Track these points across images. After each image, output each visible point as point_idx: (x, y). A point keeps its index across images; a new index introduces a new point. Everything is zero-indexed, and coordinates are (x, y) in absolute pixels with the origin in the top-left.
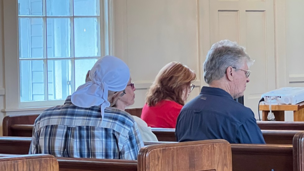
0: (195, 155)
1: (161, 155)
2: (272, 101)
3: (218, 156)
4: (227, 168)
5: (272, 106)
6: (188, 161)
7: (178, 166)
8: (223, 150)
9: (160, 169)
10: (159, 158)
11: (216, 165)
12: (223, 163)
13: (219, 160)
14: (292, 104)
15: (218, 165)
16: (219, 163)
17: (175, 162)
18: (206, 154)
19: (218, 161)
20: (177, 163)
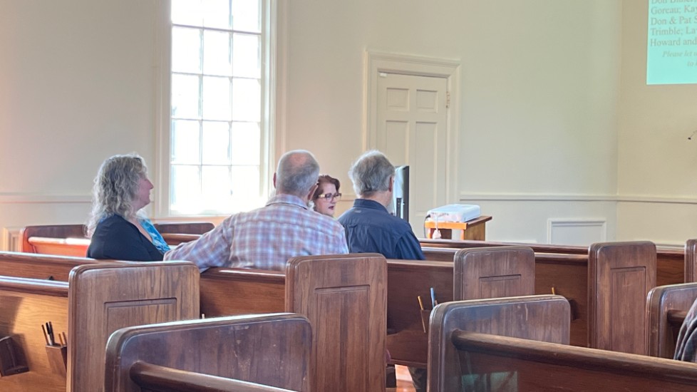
0: (348, 269)
1: (310, 266)
2: (440, 218)
3: (373, 271)
4: (382, 283)
5: (439, 224)
6: (340, 275)
7: (329, 280)
8: (378, 265)
9: (309, 281)
10: (308, 270)
11: (370, 280)
12: (378, 278)
13: (374, 275)
14: (460, 222)
16: (373, 278)
17: (326, 275)
18: (360, 268)
19: (372, 276)
20: (328, 276)
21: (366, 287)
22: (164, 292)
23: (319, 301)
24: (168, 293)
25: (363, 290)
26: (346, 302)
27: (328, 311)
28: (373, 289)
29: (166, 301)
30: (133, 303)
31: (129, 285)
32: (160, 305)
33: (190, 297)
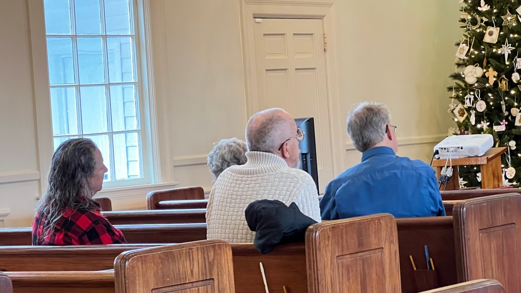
0: (363, 232)
1: (330, 234)
3: (385, 233)
4: (394, 244)
6: (357, 240)
7: (347, 246)
8: (389, 226)
9: (330, 249)
10: (329, 237)
11: (384, 243)
12: (390, 239)
13: (386, 236)
15: (385, 242)
16: (386, 240)
17: (345, 241)
18: (374, 231)
19: (385, 238)
20: (346, 242)
21: (380, 250)
22: (203, 274)
23: (340, 269)
24: (206, 275)
25: (378, 253)
26: (363, 268)
27: (349, 279)
28: (386, 251)
29: (204, 282)
30: (176, 287)
31: (171, 269)
32: (200, 287)
33: (225, 277)
